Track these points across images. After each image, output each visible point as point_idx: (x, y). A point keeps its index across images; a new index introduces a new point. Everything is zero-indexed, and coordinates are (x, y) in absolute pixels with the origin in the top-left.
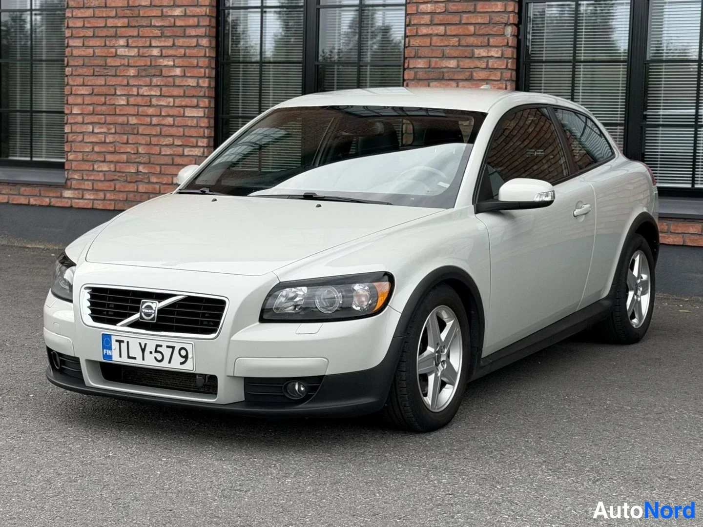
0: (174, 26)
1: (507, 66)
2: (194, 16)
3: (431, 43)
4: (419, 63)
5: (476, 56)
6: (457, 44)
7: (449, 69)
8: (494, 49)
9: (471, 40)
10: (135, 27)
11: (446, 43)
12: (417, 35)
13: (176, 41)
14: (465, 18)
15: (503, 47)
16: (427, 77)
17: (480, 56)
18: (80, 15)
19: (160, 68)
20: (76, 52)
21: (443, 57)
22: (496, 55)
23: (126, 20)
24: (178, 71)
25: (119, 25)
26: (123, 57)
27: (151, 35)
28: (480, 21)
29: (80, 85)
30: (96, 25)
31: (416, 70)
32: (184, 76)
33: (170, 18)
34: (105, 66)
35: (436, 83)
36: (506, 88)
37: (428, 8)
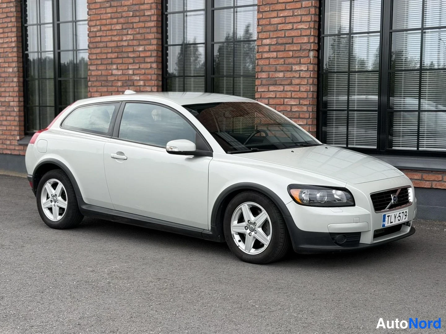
0: (139, 57)
1: (310, 76)
2: (149, 51)
3: (269, 63)
4: (263, 75)
5: (294, 70)
6: (283, 63)
7: (279, 79)
8: (303, 66)
9: (291, 60)
10: (120, 58)
11: (277, 63)
12: (262, 58)
13: (140, 65)
14: (288, 47)
15: (308, 65)
16: (267, 83)
17: (296, 70)
18: (94, 52)
19: (133, 81)
20: (93, 73)
21: (276, 71)
22: (304, 69)
23: (116, 54)
24: (142, 83)
25: (113, 57)
26: (115, 75)
27: (128, 62)
28: (295, 49)
29: (95, 92)
30: (102, 57)
31: (262, 79)
32: (145, 85)
33: (137, 52)
34: (107, 81)
35: (272, 87)
36: (310, 89)
37: (267, 41)
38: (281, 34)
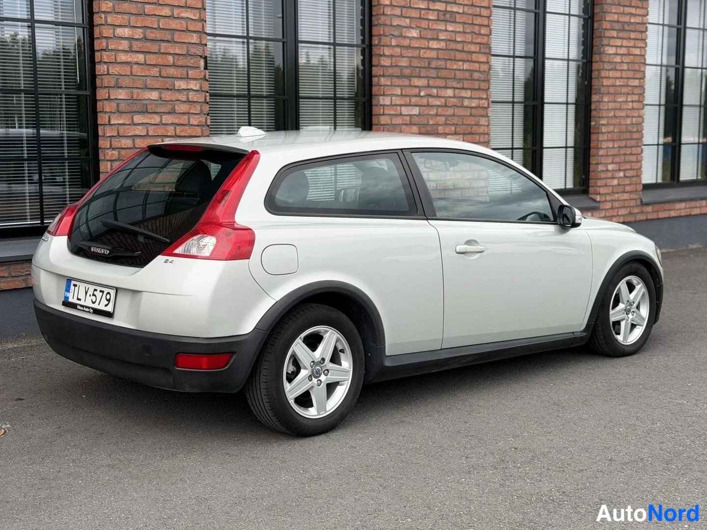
1: (205, 99)
3: (131, 72)
4: (120, 94)
5: (176, 88)
6: (158, 74)
7: (151, 102)
8: (192, 82)
9: (172, 71)
11: (147, 73)
12: (116, 62)
14: (164, 47)
15: (201, 80)
16: (129, 109)
17: (180, 88)
21: (146, 88)
22: (195, 89)
28: (177, 51)
31: (118, 101)
35: (140, 116)
36: (206, 122)
37: (126, 32)
38: (152, 22)
